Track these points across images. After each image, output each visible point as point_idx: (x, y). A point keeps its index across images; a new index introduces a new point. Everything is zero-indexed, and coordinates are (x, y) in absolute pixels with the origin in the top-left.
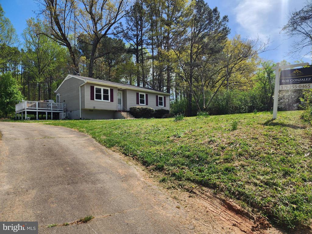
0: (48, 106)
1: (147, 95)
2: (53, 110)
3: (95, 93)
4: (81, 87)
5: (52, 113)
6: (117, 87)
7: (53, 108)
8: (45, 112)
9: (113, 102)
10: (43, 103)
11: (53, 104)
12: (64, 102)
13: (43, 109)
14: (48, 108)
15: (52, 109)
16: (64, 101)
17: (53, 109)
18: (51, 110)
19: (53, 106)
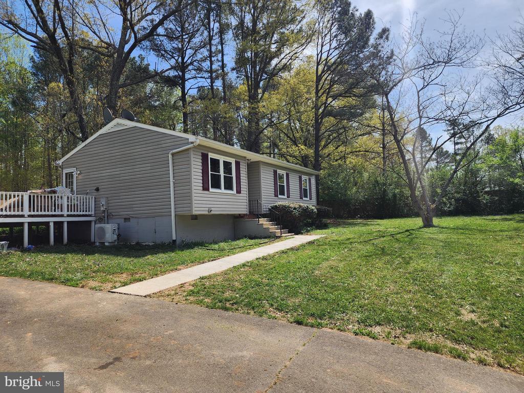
0: (56, 206)
1: (287, 175)
2: (68, 216)
3: (210, 172)
4: (173, 154)
5: (65, 225)
6: (245, 157)
7: (68, 211)
8: (49, 222)
9: (240, 193)
10: (41, 196)
11: (68, 198)
12: (96, 193)
13: (43, 213)
14: (55, 211)
15: (65, 213)
16: (97, 190)
17: (70, 213)
18: (62, 216)
19: (68, 205)
